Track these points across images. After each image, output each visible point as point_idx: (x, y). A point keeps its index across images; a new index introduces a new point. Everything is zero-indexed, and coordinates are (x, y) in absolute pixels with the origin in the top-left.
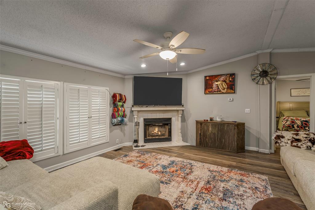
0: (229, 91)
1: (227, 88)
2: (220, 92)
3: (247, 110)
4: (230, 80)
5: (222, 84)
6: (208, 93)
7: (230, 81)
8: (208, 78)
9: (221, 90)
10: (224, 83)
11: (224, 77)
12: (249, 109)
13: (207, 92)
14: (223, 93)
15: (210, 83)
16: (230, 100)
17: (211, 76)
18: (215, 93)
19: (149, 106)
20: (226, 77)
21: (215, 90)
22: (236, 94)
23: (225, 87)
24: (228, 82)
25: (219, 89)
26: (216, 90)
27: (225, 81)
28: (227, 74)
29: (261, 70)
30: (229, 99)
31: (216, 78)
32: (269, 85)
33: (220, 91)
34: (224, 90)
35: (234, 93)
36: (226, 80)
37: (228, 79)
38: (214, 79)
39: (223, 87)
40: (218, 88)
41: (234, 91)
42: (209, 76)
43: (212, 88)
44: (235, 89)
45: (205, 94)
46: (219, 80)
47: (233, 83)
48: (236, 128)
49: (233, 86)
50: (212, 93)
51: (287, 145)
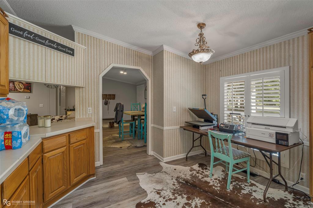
0: (26, 90)
1: (24, 88)
2: (17, 91)
3: (41, 105)
5: (19, 85)
7: (27, 83)
10: (21, 84)
12: (43, 104)
14: (20, 92)
16: (27, 98)
18: (11, 91)
22: (32, 93)
23: (21, 87)
24: (24, 83)
26: (13, 89)
30: (26, 96)
32: (55, 89)
33: (17, 90)
35: (31, 92)
39: (20, 87)
40: (15, 88)
41: (31, 90)
44: (31, 89)
48: (29, 118)
49: (29, 87)
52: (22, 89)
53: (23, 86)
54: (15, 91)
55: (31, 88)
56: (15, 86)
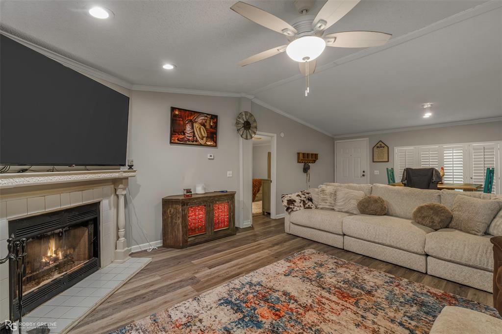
0: (209, 142)
1: (207, 137)
2: (196, 143)
4: (212, 124)
5: (200, 129)
6: (177, 141)
7: (211, 127)
8: (177, 113)
9: (198, 139)
10: (203, 128)
11: (203, 118)
12: (231, 172)
13: (174, 140)
14: (201, 145)
15: (182, 122)
16: (211, 158)
17: (184, 110)
18: (188, 143)
19: (33, 167)
20: (206, 118)
21: (188, 138)
22: (218, 148)
23: (204, 135)
24: (208, 127)
25: (195, 138)
26: (190, 138)
27: (204, 125)
28: (208, 114)
29: (245, 120)
30: (209, 155)
31: (191, 116)
33: (196, 141)
34: (202, 139)
35: (216, 146)
36: (206, 124)
37: (208, 121)
38: (188, 117)
39: (201, 135)
40: (194, 136)
41: (216, 142)
42: (179, 109)
43: (184, 134)
45: (171, 143)
46: (196, 120)
47: (214, 131)
49: (215, 136)
50: (183, 142)
51: (301, 208)
52: (205, 139)
53: (206, 133)
54: (193, 142)
55: (216, 138)
56: (194, 132)
